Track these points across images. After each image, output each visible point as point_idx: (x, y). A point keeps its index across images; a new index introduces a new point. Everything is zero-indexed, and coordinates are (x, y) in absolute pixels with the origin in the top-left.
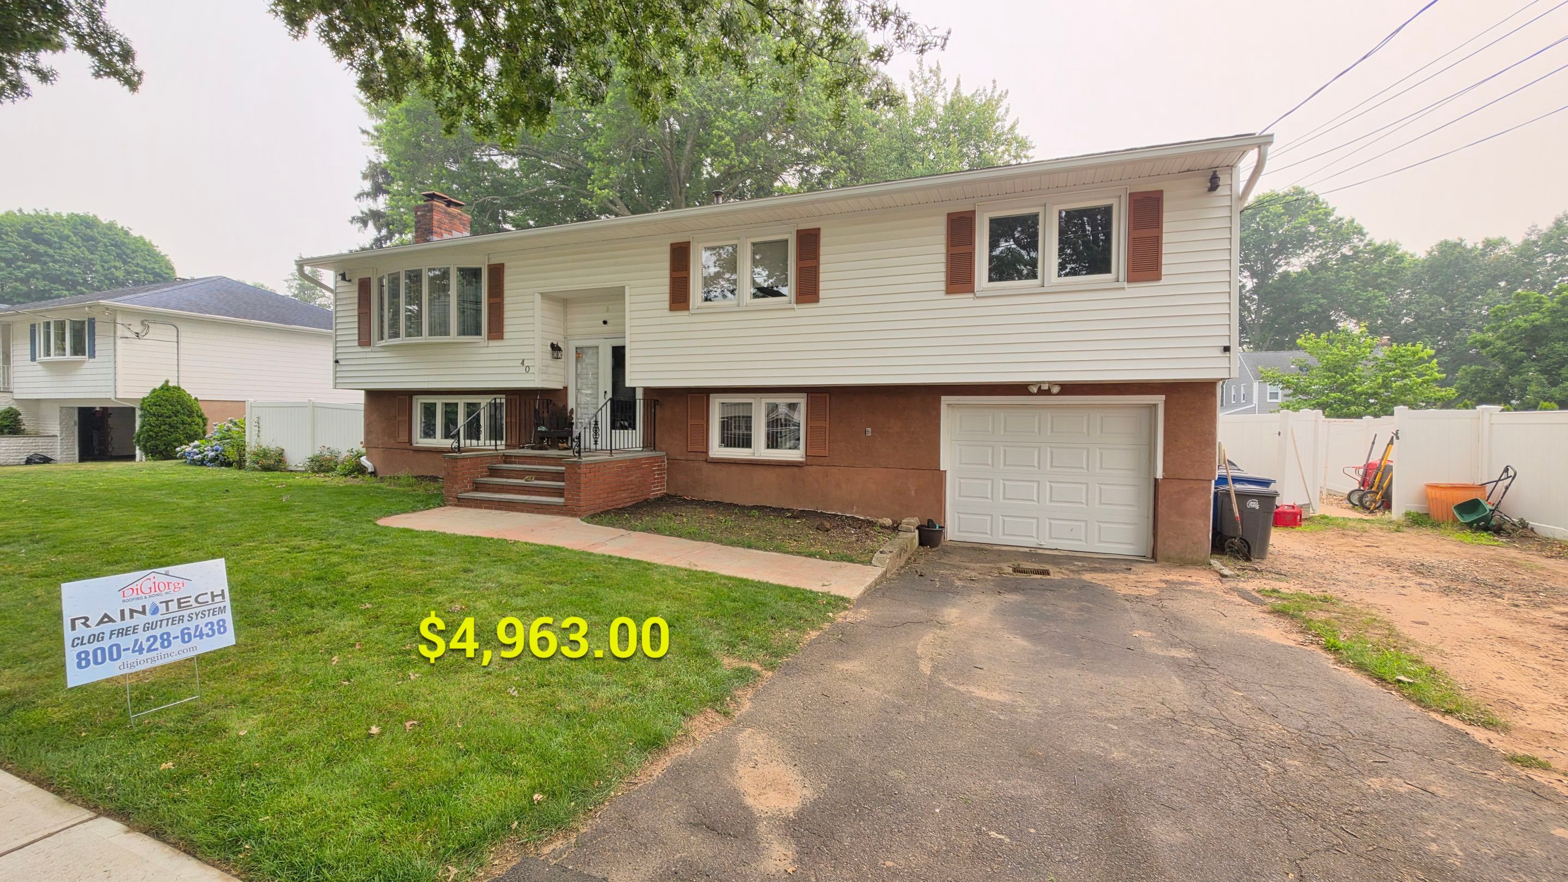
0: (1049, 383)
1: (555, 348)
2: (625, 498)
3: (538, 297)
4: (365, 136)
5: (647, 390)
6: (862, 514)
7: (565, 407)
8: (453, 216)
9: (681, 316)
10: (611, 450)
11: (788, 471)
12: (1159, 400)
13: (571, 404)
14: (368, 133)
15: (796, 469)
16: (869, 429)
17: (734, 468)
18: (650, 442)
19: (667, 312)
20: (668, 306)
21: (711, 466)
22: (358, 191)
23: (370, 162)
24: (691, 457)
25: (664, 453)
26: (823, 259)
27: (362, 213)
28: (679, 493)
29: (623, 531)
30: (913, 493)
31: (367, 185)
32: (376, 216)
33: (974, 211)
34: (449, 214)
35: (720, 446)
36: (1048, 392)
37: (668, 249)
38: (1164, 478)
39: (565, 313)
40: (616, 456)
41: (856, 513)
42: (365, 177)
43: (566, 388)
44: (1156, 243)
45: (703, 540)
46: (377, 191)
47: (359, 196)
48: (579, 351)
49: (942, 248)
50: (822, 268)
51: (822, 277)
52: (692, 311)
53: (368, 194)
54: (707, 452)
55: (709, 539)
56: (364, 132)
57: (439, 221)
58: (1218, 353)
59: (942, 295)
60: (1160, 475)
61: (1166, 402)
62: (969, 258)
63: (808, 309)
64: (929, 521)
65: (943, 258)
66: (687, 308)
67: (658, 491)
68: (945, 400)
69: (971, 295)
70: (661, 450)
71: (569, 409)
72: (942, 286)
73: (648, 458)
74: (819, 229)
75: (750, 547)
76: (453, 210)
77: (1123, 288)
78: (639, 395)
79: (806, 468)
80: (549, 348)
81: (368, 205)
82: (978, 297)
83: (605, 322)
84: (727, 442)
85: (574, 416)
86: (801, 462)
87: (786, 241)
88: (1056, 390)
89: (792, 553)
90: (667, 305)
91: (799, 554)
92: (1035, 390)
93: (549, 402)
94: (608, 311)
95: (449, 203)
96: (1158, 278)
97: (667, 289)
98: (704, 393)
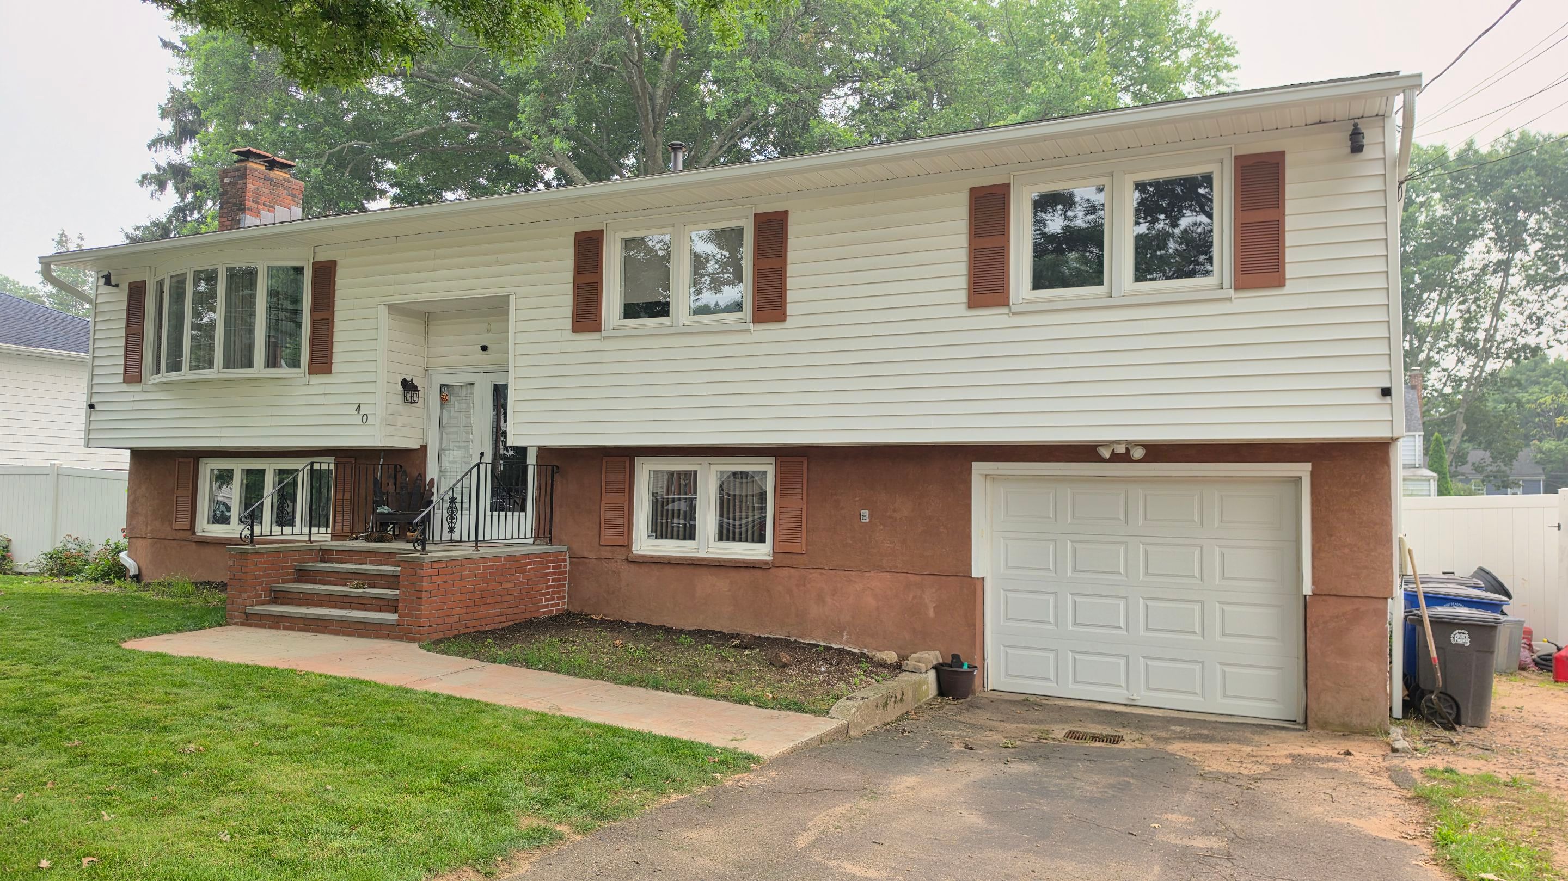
0: (1128, 442)
1: (409, 387)
2: (496, 616)
3: (384, 311)
4: (169, 52)
5: (543, 451)
6: (856, 646)
7: (422, 475)
8: (276, 184)
9: (588, 341)
10: (477, 541)
11: (747, 575)
12: (1304, 469)
13: (431, 472)
14: (174, 47)
15: (758, 573)
16: (865, 512)
17: (668, 571)
18: (544, 532)
19: (568, 335)
20: (570, 326)
21: (633, 567)
22: (154, 135)
23: (173, 91)
24: (606, 553)
25: (565, 548)
26: (791, 256)
27: (158, 168)
28: (586, 610)
29: (475, 663)
30: (931, 613)
31: (167, 127)
32: (178, 172)
33: (1008, 185)
34: (271, 180)
35: (649, 537)
36: (1125, 457)
37: (572, 239)
38: (1314, 595)
39: (427, 334)
40: (484, 551)
41: (847, 643)
42: (164, 114)
43: (424, 448)
44: (1276, 230)
45: (590, 677)
46: (183, 133)
47: (154, 144)
48: (446, 391)
49: (962, 240)
50: (791, 270)
51: (791, 283)
52: (604, 334)
53: (168, 141)
54: (628, 546)
55: (600, 676)
56: (166, 44)
57: (256, 192)
58: (1375, 398)
59: (962, 310)
60: (1307, 589)
61: (1313, 474)
62: (1001, 254)
63: (769, 331)
64: (955, 657)
65: (962, 254)
66: (598, 329)
67: (551, 606)
68: (979, 469)
69: (1004, 310)
70: (561, 542)
71: (428, 479)
72: (963, 297)
73: (537, 555)
74: (786, 212)
75: (655, 687)
76: (278, 174)
77: (1229, 299)
78: (532, 459)
79: (773, 570)
80: (400, 387)
81: (167, 156)
82: (1014, 314)
83: (484, 348)
84: (660, 530)
85: (435, 490)
86: (766, 563)
87: (740, 230)
88: (1138, 453)
89: (715, 697)
90: (568, 323)
91: (725, 698)
92: (1106, 454)
93: (398, 469)
94: (488, 331)
95: (272, 165)
96: (1281, 284)
97: (568, 300)
98: (627, 456)
